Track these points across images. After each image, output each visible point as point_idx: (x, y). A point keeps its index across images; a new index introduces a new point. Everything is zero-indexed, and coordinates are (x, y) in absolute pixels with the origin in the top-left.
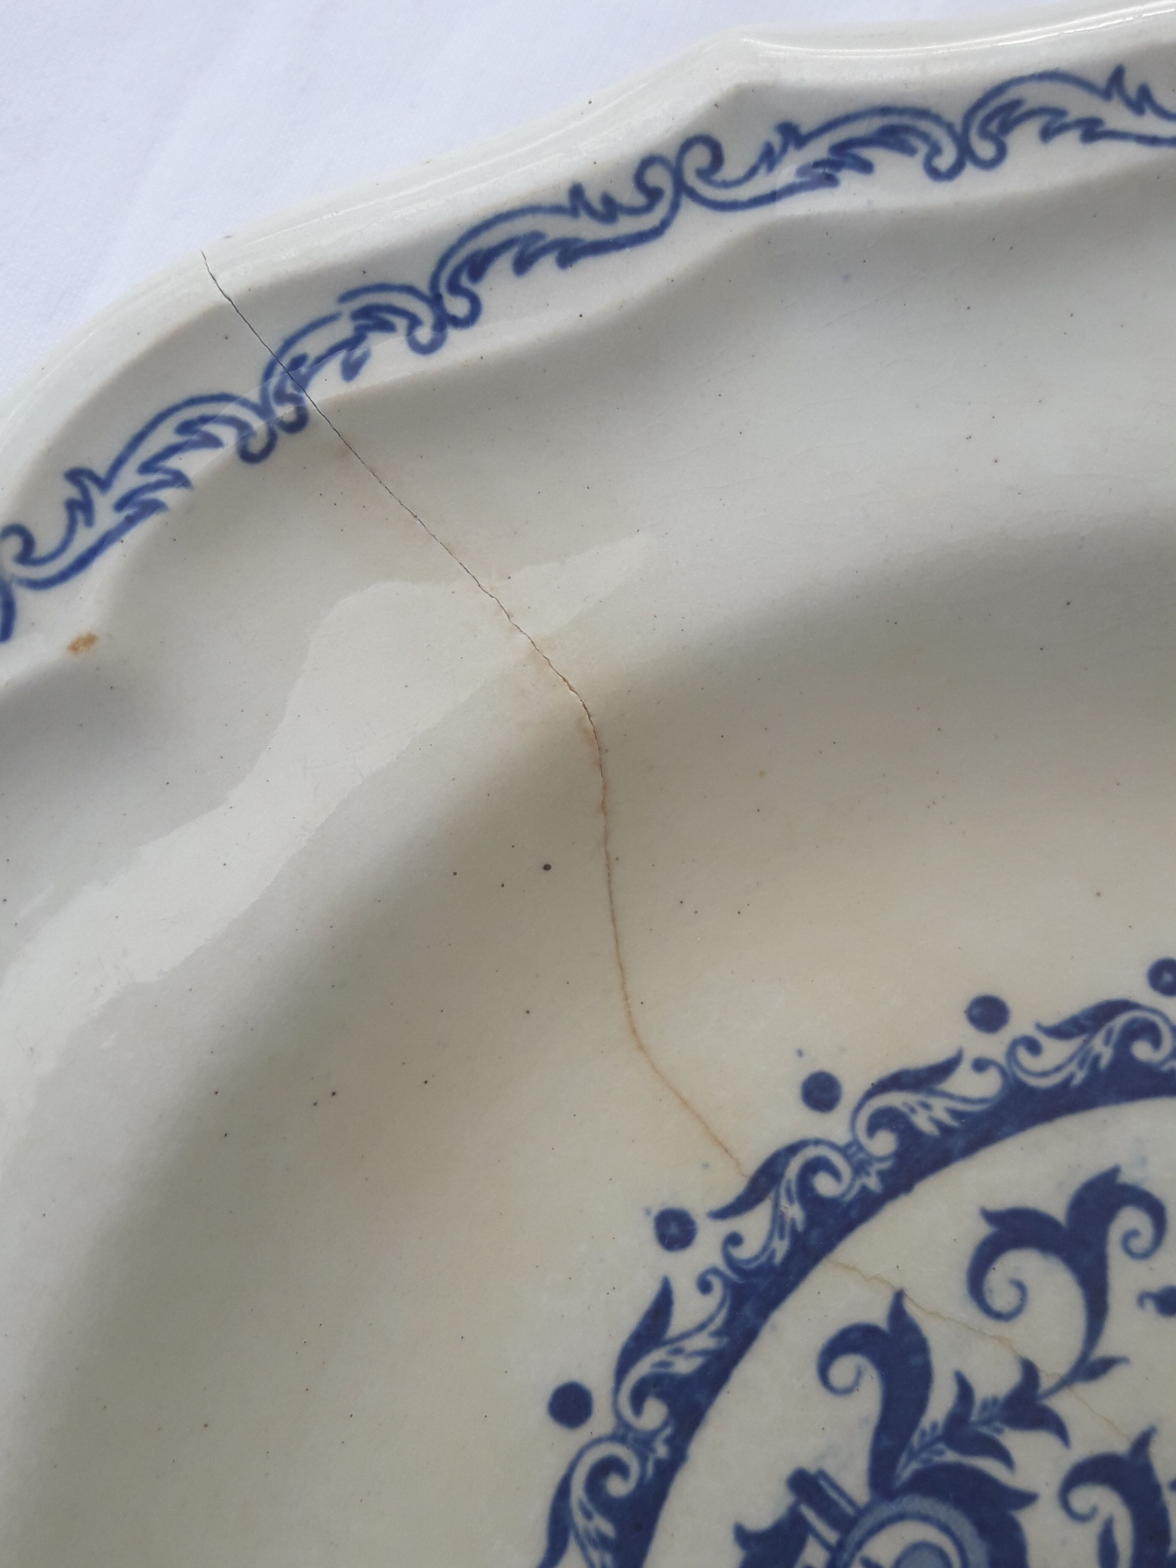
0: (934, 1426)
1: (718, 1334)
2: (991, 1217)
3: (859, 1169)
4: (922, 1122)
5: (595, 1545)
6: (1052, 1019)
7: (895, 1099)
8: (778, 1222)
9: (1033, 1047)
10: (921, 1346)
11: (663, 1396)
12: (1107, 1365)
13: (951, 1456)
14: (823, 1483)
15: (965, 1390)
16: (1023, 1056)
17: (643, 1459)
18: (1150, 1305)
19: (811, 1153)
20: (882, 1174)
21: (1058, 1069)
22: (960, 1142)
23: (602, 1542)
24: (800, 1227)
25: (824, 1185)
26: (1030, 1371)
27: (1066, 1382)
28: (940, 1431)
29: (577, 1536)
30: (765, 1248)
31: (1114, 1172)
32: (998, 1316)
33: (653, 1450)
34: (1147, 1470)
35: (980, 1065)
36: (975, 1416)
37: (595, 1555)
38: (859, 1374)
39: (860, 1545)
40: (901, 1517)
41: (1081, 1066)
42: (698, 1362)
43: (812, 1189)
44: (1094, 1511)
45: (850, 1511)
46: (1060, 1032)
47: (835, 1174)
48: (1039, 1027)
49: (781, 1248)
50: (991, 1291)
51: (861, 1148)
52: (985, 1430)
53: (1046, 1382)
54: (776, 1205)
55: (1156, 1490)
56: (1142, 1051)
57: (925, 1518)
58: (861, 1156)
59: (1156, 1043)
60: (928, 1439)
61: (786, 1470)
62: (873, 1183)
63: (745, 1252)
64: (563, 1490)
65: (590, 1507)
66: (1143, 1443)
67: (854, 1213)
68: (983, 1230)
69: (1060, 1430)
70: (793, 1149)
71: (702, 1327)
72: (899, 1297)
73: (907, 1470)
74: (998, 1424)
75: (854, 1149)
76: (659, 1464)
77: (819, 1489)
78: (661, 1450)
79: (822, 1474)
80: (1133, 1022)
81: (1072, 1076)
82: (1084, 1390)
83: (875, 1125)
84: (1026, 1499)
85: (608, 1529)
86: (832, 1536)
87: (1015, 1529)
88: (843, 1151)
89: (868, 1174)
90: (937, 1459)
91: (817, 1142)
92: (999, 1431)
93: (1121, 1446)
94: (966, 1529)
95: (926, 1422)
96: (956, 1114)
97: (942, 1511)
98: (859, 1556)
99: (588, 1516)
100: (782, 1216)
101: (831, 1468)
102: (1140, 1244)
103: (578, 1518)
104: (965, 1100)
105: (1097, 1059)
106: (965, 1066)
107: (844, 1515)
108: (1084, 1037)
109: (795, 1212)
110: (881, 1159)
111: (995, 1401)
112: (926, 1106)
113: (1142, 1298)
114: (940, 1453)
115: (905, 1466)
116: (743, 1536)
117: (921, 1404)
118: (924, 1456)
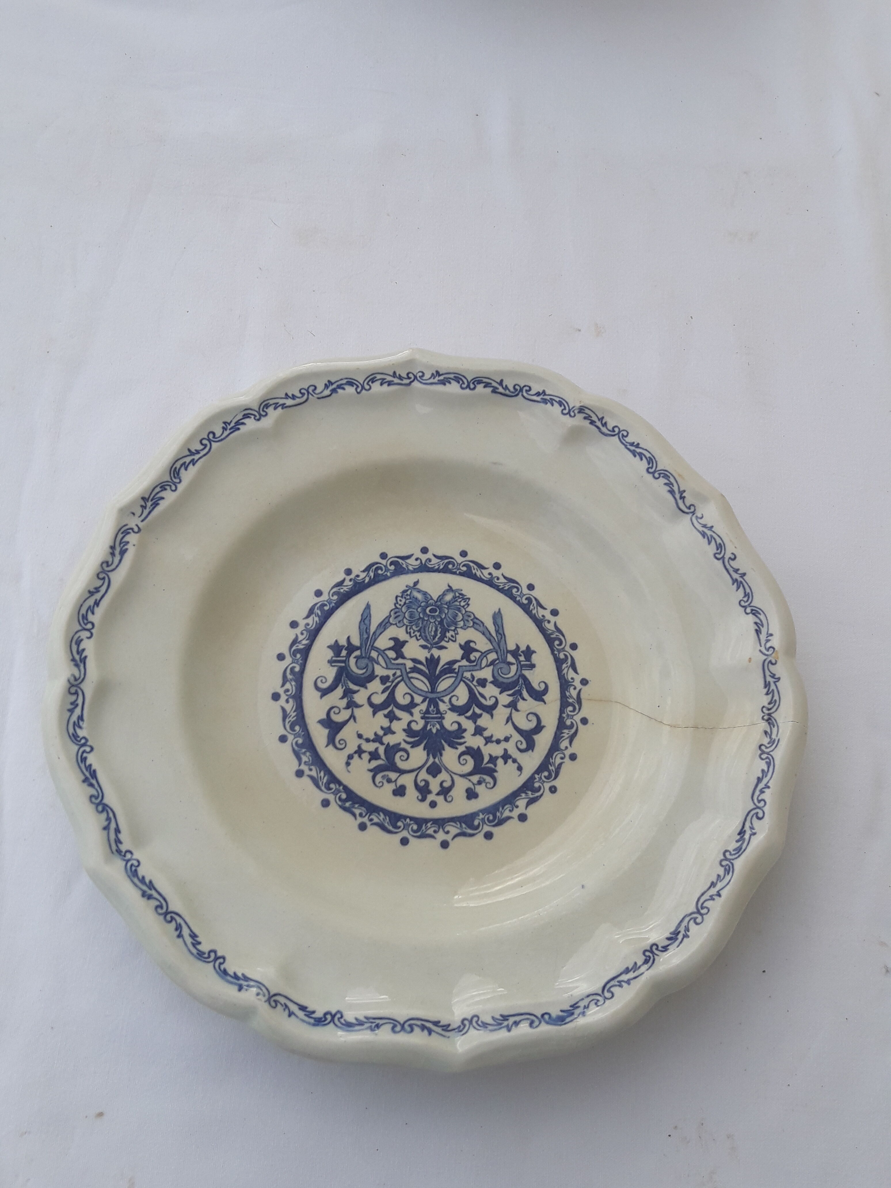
0: (523, 690)
1: (564, 674)
2: (544, 727)
3: (568, 715)
4: (566, 731)
5: (552, 633)
6: (563, 765)
7: (573, 730)
8: (571, 697)
9: (562, 758)
10: (536, 699)
11: (563, 659)
12: (507, 722)
13: (517, 688)
14: (530, 669)
15: (524, 699)
16: (563, 756)
17: (557, 649)
18: (510, 736)
19: (577, 711)
20: (564, 718)
21: (555, 758)
22: (558, 733)
23: (552, 634)
24: (568, 699)
25: (570, 708)
26: (517, 710)
27: (511, 714)
28: (522, 690)
29: (555, 631)
30: (569, 692)
31: (533, 751)
32: (529, 714)
33: (557, 651)
34: (488, 712)
35: (566, 748)
36: (519, 697)
37: (551, 632)
38: (540, 687)
39: (517, 665)
40: (516, 674)
41: (552, 762)
42: (563, 668)
43: (571, 706)
44: (490, 700)
45: (523, 668)
46: (560, 765)
47: (570, 711)
48: (564, 762)
49: (568, 694)
50: (533, 716)
51: (571, 719)
52: (516, 696)
53: (513, 711)
54: (574, 699)
55: (484, 711)
56: (546, 774)
57: (512, 677)
58: (570, 717)
59: (545, 777)
60: (522, 688)
61: (537, 666)
62: (564, 715)
63: (572, 688)
64: (563, 636)
65: (558, 637)
66: (492, 716)
67: (562, 708)
68: (542, 724)
69: (505, 706)
70: (580, 709)
71: (567, 673)
72: (545, 703)
73: (521, 681)
74: (515, 699)
75: (572, 717)
76: (555, 650)
77: (530, 667)
78: (556, 652)
79: (532, 670)
80: (551, 777)
81: (552, 759)
82: (508, 715)
83: (572, 725)
84: (501, 693)
85: (552, 636)
86: (522, 663)
87: (499, 687)
88: (573, 716)
89: (566, 716)
90: (518, 686)
91: (577, 713)
92: (514, 698)
93: (494, 712)
94: (505, 681)
95: (525, 690)
96: (563, 737)
97: (510, 680)
98: (516, 664)
99: (557, 635)
100: (571, 698)
101: (532, 671)
102: (519, 744)
103: (557, 634)
104: (563, 740)
105: (551, 766)
106: (569, 746)
107: (523, 667)
108: (556, 767)
109: (571, 700)
110: (566, 720)
111: (518, 702)
112: (568, 734)
113: (511, 736)
114: (519, 687)
115: (522, 681)
116: (534, 652)
117: (527, 691)
118: (520, 685)
